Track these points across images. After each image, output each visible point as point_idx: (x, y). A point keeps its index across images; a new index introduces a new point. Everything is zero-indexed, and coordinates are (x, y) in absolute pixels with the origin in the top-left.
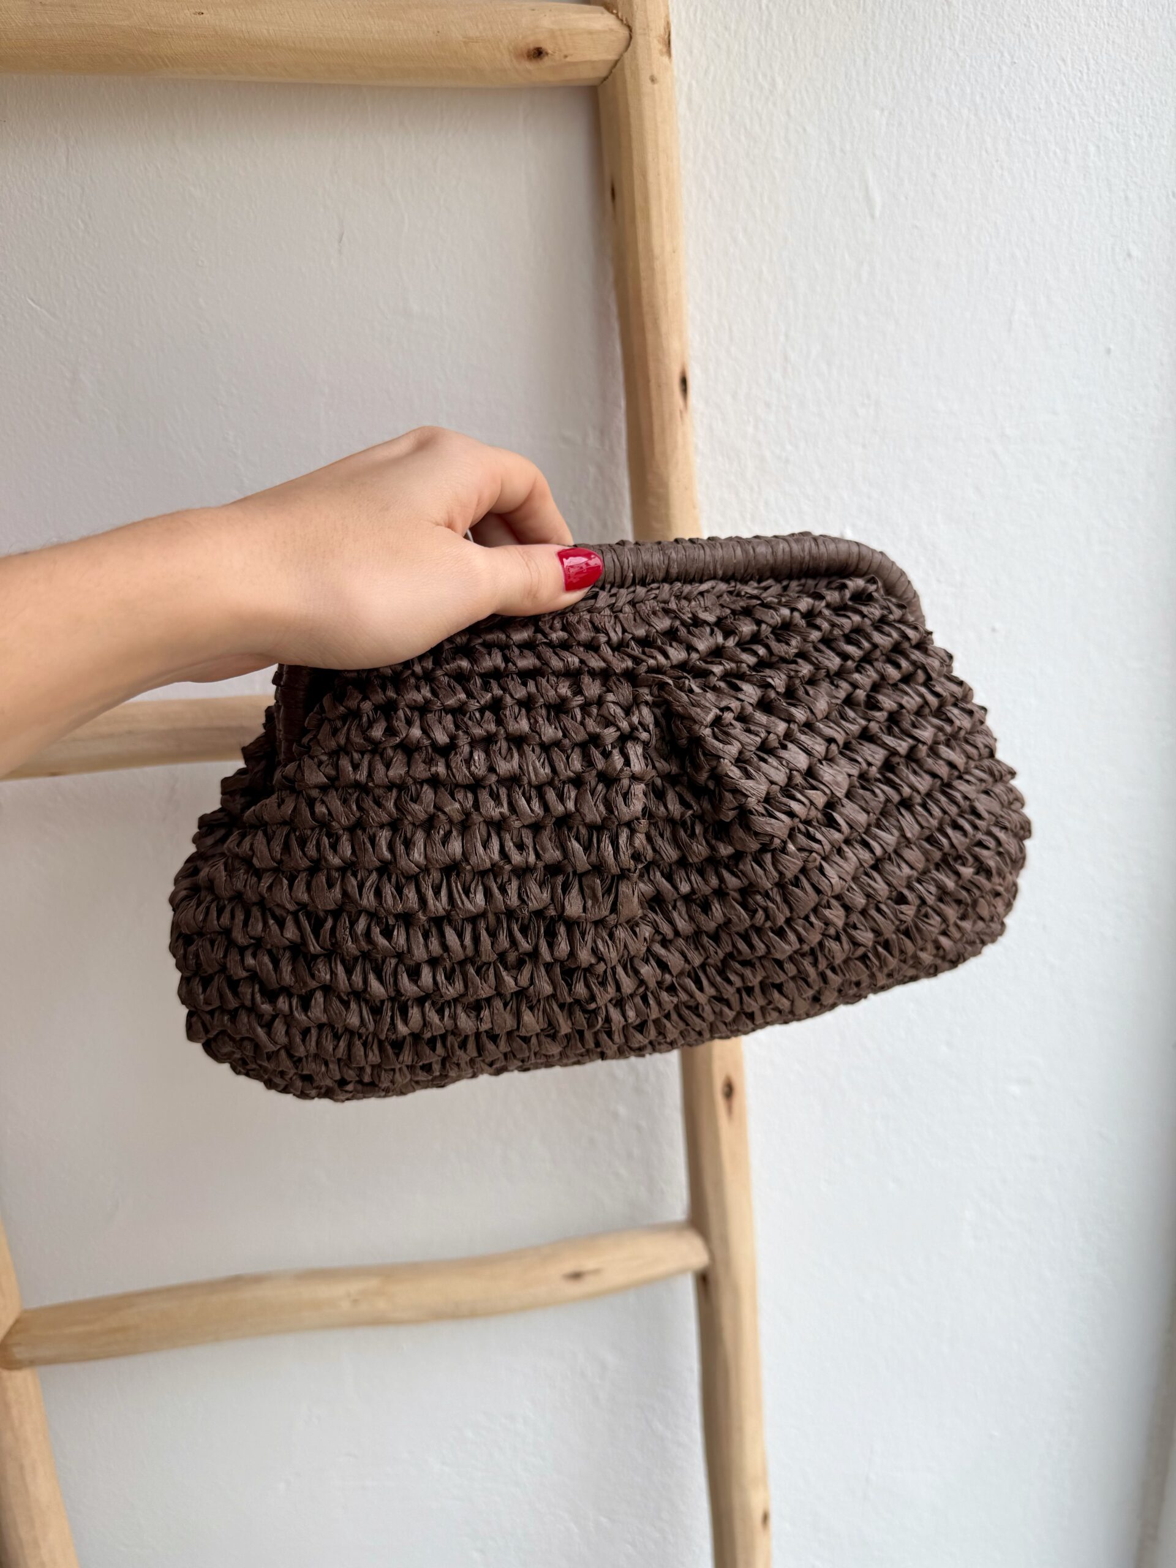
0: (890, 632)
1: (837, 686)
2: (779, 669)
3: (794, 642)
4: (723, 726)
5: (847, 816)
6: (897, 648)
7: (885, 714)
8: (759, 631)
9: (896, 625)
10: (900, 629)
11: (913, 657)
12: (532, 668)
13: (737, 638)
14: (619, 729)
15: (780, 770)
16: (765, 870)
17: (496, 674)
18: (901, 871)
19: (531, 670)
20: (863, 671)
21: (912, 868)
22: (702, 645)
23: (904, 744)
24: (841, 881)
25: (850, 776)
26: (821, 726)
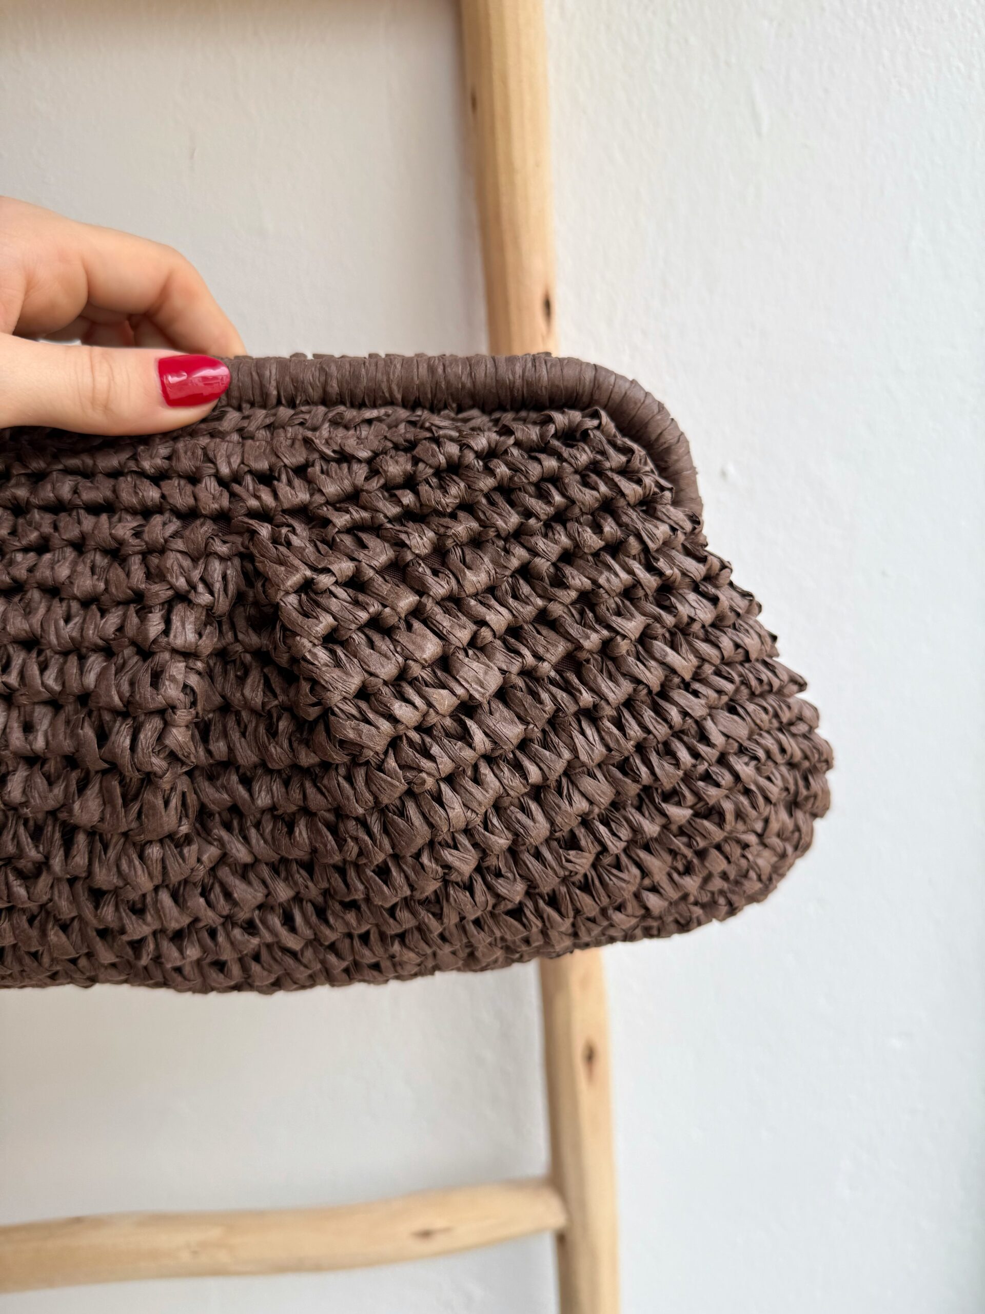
0: (596, 483)
1: (507, 551)
2: (428, 525)
3: (454, 490)
4: (316, 593)
5: (488, 727)
6: (608, 507)
7: (574, 594)
8: (415, 472)
9: (609, 473)
10: (612, 480)
11: (625, 519)
12: (102, 501)
13: (382, 481)
14: (172, 587)
15: (388, 658)
16: (354, 789)
17: (58, 508)
18: (571, 805)
19: (101, 504)
20: (550, 534)
21: (591, 803)
22: (331, 489)
23: (595, 637)
24: (469, 813)
25: (503, 672)
26: (473, 602)
